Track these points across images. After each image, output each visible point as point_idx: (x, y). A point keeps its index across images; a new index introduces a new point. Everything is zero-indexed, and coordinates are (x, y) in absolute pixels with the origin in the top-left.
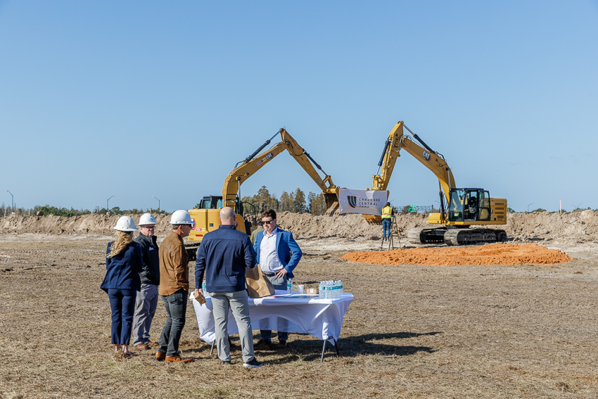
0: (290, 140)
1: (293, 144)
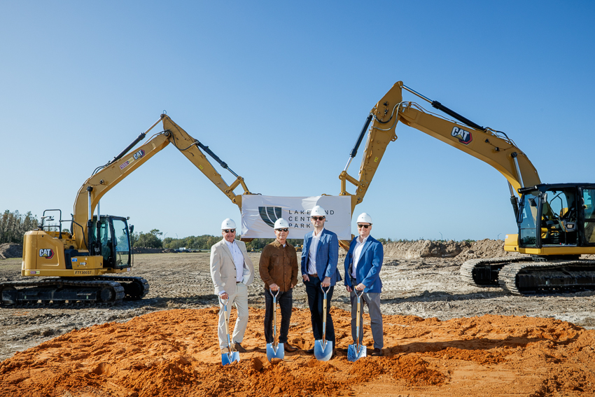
0: (174, 130)
1: (177, 134)
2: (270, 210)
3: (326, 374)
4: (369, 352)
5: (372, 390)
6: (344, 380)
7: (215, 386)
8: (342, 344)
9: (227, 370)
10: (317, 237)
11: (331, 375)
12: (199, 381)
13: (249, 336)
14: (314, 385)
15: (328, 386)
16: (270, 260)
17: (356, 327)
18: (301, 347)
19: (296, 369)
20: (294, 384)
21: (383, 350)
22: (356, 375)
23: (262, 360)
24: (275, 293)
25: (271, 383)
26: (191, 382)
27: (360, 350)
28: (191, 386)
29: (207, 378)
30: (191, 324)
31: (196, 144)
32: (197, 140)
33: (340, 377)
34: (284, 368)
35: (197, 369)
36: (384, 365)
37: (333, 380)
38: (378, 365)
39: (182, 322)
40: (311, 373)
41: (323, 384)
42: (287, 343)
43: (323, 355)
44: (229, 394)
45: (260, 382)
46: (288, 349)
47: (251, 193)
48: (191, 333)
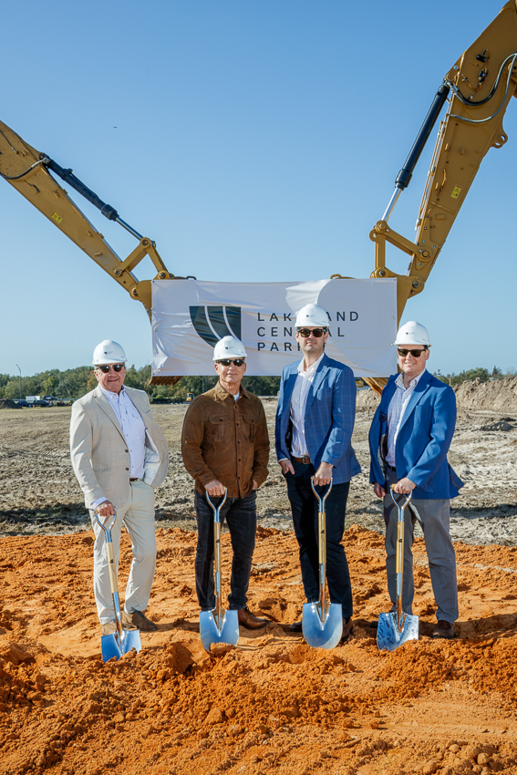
2: (216, 312)
3: (328, 679)
4: (425, 629)
5: (426, 717)
6: (366, 692)
7: (81, 710)
8: (367, 610)
9: (113, 672)
10: (307, 374)
11: (338, 680)
12: (47, 697)
13: (165, 594)
14: (297, 703)
15: (329, 707)
16: (205, 429)
17: (395, 575)
18: (279, 618)
19: (262, 667)
20: (253, 702)
21: (459, 625)
22: (391, 682)
23: (191, 648)
24: (217, 500)
25: (205, 700)
26: (31, 701)
27: (403, 625)
28: (30, 711)
29: (65, 692)
30: (42, 570)
31: (44, 165)
32: (44, 155)
33: (357, 685)
34: (237, 665)
35: (45, 671)
36: (455, 660)
37: (342, 692)
38: (443, 659)
39: (22, 564)
40: (295, 677)
41: (317, 703)
42: (247, 610)
43: (322, 637)
44: (112, 726)
45: (181, 698)
46: (249, 621)
47: (172, 277)
48: (39, 591)
